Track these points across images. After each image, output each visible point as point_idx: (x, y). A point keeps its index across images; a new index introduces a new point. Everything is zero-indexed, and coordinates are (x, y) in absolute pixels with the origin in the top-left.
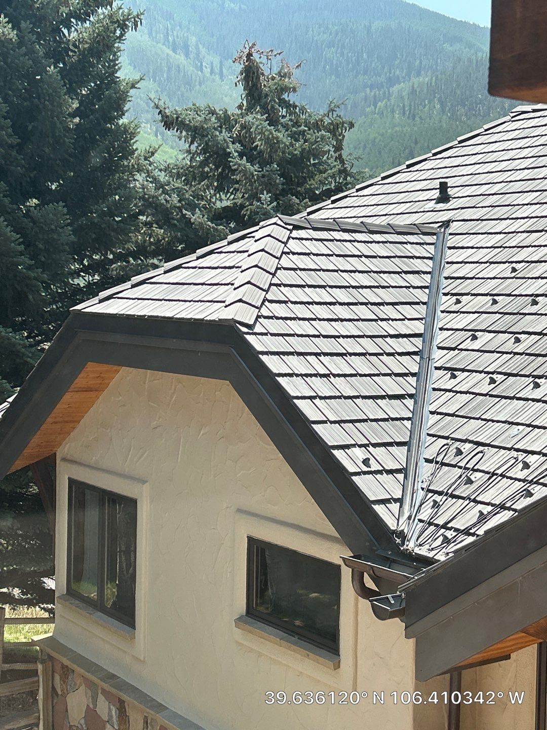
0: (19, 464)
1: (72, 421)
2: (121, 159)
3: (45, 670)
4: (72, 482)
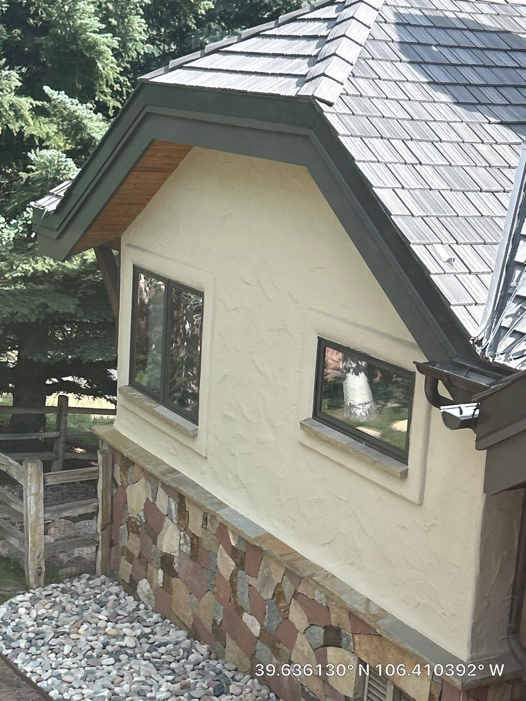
1: (137, 204)
3: (105, 461)
4: (136, 267)
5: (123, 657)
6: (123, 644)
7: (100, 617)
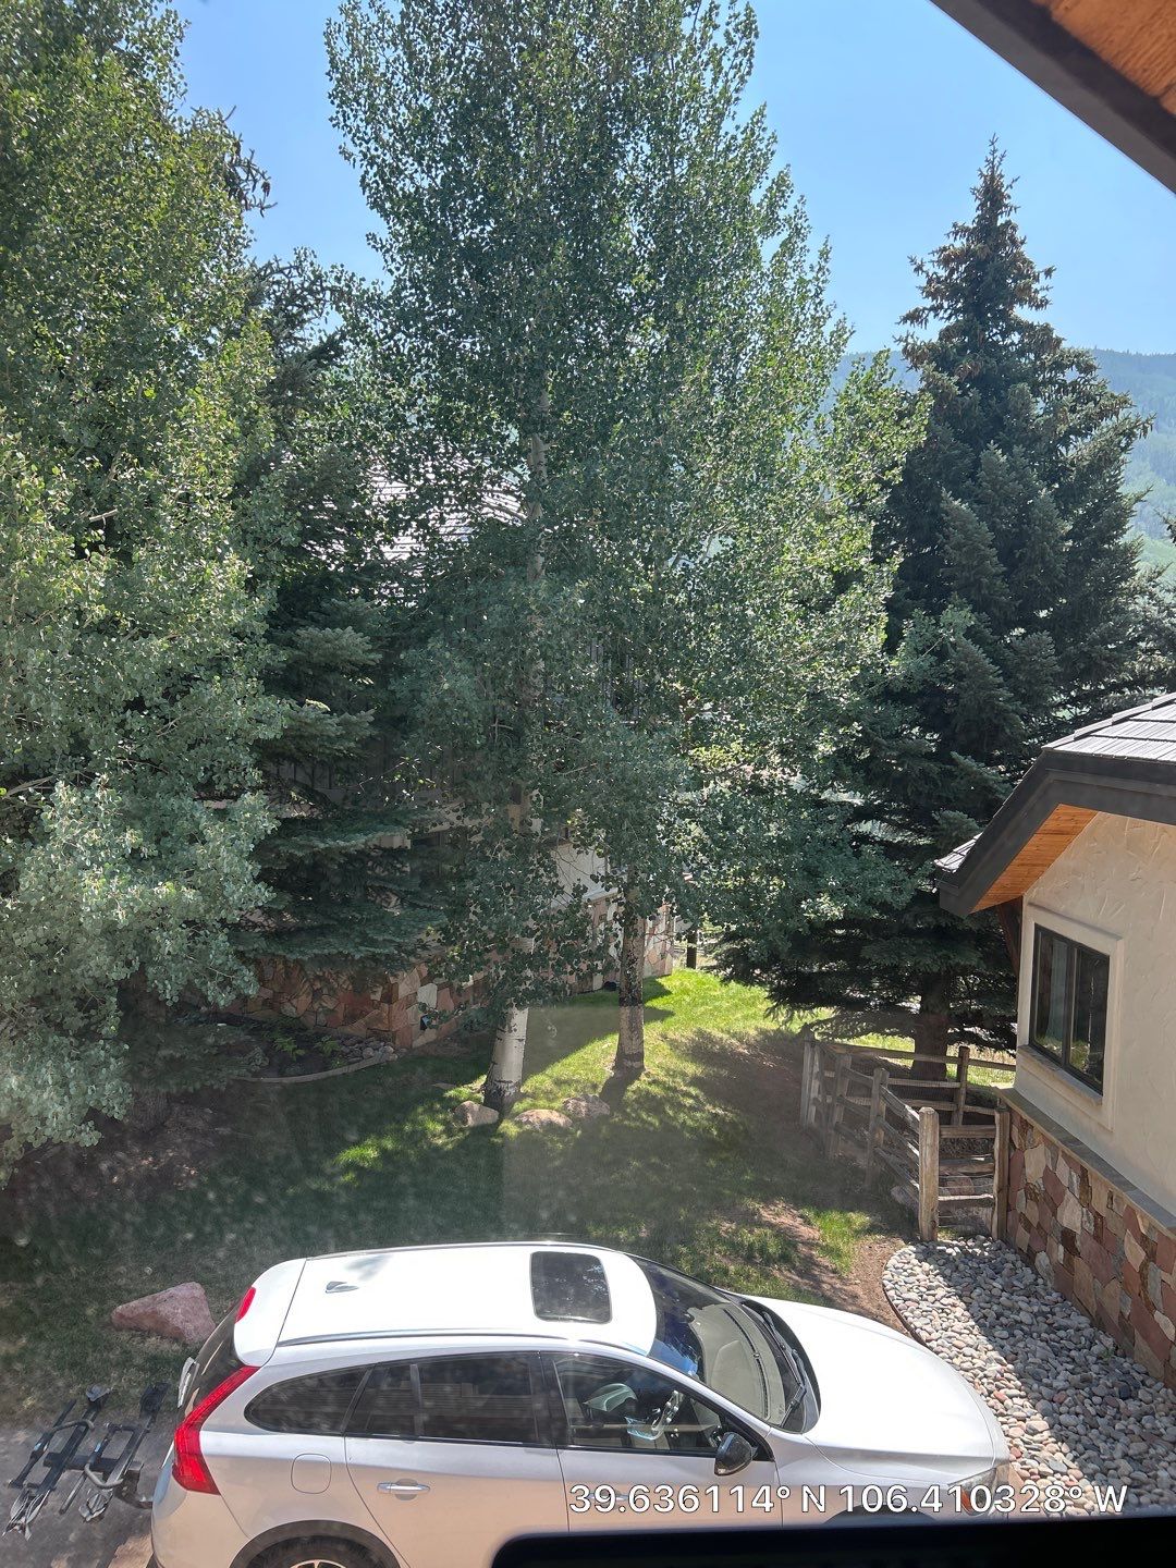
0: (983, 904)
1: (1042, 864)
2: (1119, 581)
3: (1002, 1121)
4: (1038, 928)
5: (1018, 1333)
6: (1018, 1318)
7: (995, 1284)
